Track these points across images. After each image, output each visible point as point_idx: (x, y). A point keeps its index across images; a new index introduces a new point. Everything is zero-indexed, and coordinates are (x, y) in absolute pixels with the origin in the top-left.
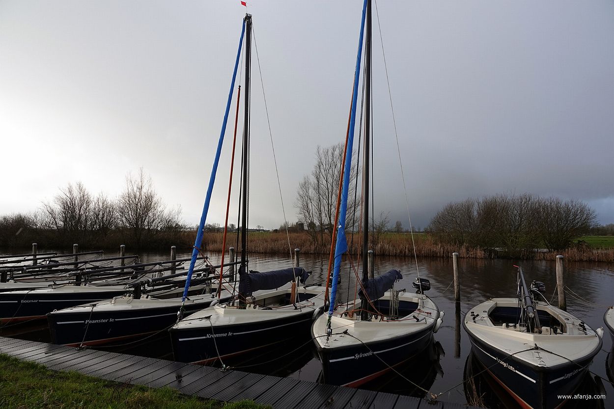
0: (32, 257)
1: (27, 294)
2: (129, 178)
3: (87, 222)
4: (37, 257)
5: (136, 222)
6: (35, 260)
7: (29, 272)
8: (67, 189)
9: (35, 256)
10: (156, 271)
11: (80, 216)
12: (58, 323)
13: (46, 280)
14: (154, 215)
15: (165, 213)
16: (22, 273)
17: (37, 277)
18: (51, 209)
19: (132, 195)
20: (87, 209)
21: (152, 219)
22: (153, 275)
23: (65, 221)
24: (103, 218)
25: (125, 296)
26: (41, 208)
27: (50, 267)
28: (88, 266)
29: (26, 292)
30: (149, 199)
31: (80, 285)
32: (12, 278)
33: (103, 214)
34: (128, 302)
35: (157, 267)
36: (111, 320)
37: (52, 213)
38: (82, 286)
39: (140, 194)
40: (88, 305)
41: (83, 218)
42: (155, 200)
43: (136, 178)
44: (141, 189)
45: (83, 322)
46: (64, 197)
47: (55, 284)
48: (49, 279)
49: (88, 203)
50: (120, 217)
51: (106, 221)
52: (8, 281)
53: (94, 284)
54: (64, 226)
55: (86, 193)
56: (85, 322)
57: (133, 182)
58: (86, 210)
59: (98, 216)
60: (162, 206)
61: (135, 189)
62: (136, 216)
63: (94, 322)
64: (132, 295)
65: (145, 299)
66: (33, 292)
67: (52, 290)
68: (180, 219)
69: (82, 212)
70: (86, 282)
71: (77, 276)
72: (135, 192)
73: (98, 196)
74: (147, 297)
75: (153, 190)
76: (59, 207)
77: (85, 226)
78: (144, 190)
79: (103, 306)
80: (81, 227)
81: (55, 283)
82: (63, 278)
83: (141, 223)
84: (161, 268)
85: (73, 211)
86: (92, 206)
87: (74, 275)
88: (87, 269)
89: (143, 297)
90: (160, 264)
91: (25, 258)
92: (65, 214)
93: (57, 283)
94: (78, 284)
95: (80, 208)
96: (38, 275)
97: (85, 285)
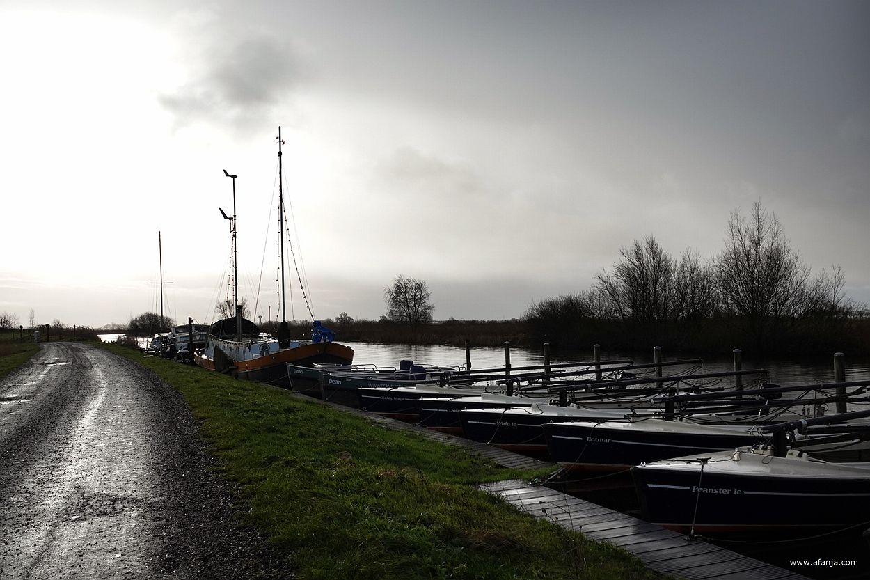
0: (593, 368)
1: (594, 429)
2: (735, 224)
3: (667, 307)
4: (602, 367)
5: (753, 304)
6: (599, 372)
7: (595, 392)
8: (634, 254)
9: (598, 365)
10: (809, 402)
11: (656, 296)
12: (649, 485)
13: (620, 406)
14: (785, 289)
15: (809, 284)
16: (585, 392)
17: (606, 400)
18: (611, 287)
19: (742, 254)
20: (667, 285)
21: (782, 298)
22: (804, 410)
23: (633, 306)
24: (693, 298)
25: (757, 448)
26: (598, 286)
27: (622, 385)
28: (682, 385)
29: (592, 424)
30: (775, 259)
31: (672, 420)
32: (574, 400)
33: (693, 293)
34: (764, 462)
35: (812, 395)
36: (737, 492)
37: (613, 292)
38: (676, 421)
39: (757, 251)
40: (694, 458)
41: (661, 300)
42: (786, 260)
43: (748, 221)
44: (757, 242)
45: (689, 488)
46: (630, 266)
47: (634, 415)
48: (623, 406)
49: (667, 273)
50: (721, 296)
51: (699, 304)
52: (569, 405)
53: (696, 420)
54: (633, 314)
55: (662, 258)
56: (692, 489)
57: (743, 232)
58: (665, 286)
59: (684, 295)
60: (800, 272)
61: (747, 243)
62: (752, 294)
63: (706, 491)
64: (769, 447)
65: (795, 458)
66: (602, 426)
67: (630, 424)
68: (839, 296)
69: (659, 290)
70: (682, 414)
71: (667, 404)
72: (748, 248)
73: (682, 262)
74: (800, 455)
75: (782, 242)
76: (623, 283)
77: (665, 314)
78: (764, 245)
79: (720, 464)
80: (659, 316)
81: (634, 412)
82: (645, 405)
83: (762, 306)
84: (820, 396)
85: (645, 289)
86: (674, 278)
87: (662, 400)
88: (681, 390)
89: (792, 455)
90: (817, 388)
91: (587, 368)
92: (633, 294)
93: (638, 412)
94: (669, 417)
95: (656, 284)
96: (608, 397)
97: (681, 420)
